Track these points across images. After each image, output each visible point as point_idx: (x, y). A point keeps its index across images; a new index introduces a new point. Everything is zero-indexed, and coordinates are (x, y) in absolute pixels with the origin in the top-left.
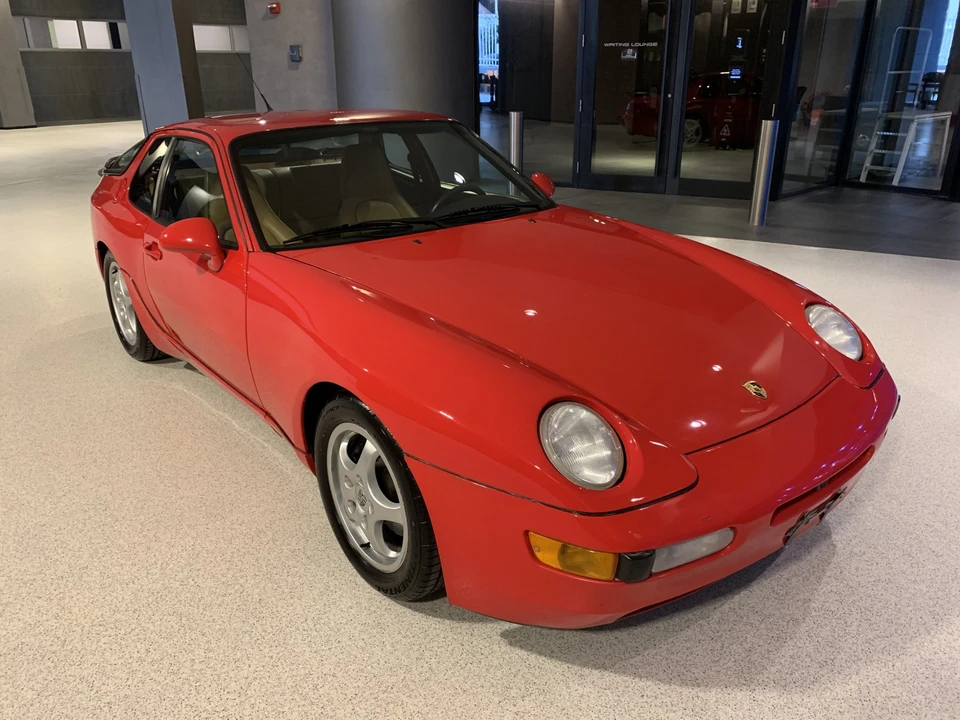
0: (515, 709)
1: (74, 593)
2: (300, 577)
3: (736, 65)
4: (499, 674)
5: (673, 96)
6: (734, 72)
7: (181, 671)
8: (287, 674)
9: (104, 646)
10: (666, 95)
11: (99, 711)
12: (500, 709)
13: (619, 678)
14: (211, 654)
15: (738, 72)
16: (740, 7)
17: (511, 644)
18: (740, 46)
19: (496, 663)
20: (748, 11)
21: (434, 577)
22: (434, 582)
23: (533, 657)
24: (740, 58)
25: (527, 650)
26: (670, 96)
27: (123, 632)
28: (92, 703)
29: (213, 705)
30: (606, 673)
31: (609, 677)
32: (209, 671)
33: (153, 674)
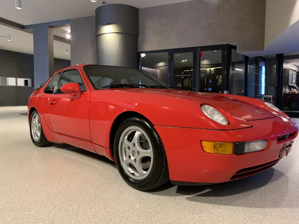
0: (199, 216)
1: (24, 194)
2: (108, 188)
3: (210, 87)
4: (189, 208)
5: (196, 89)
6: (209, 89)
7: (69, 211)
8: (110, 211)
9: (38, 206)
10: (194, 88)
11: (38, 223)
12: (193, 216)
13: (232, 207)
14: (80, 207)
15: (211, 89)
16: (209, 72)
17: (190, 201)
18: (210, 82)
19: (187, 205)
20: (212, 73)
21: (164, 169)
22: (163, 176)
23: (199, 203)
24: (211, 85)
25: (197, 202)
26: (195, 89)
27: (44, 203)
28: (35, 221)
29: (84, 219)
30: (227, 206)
31: (228, 207)
32: (80, 211)
33: (58, 213)
